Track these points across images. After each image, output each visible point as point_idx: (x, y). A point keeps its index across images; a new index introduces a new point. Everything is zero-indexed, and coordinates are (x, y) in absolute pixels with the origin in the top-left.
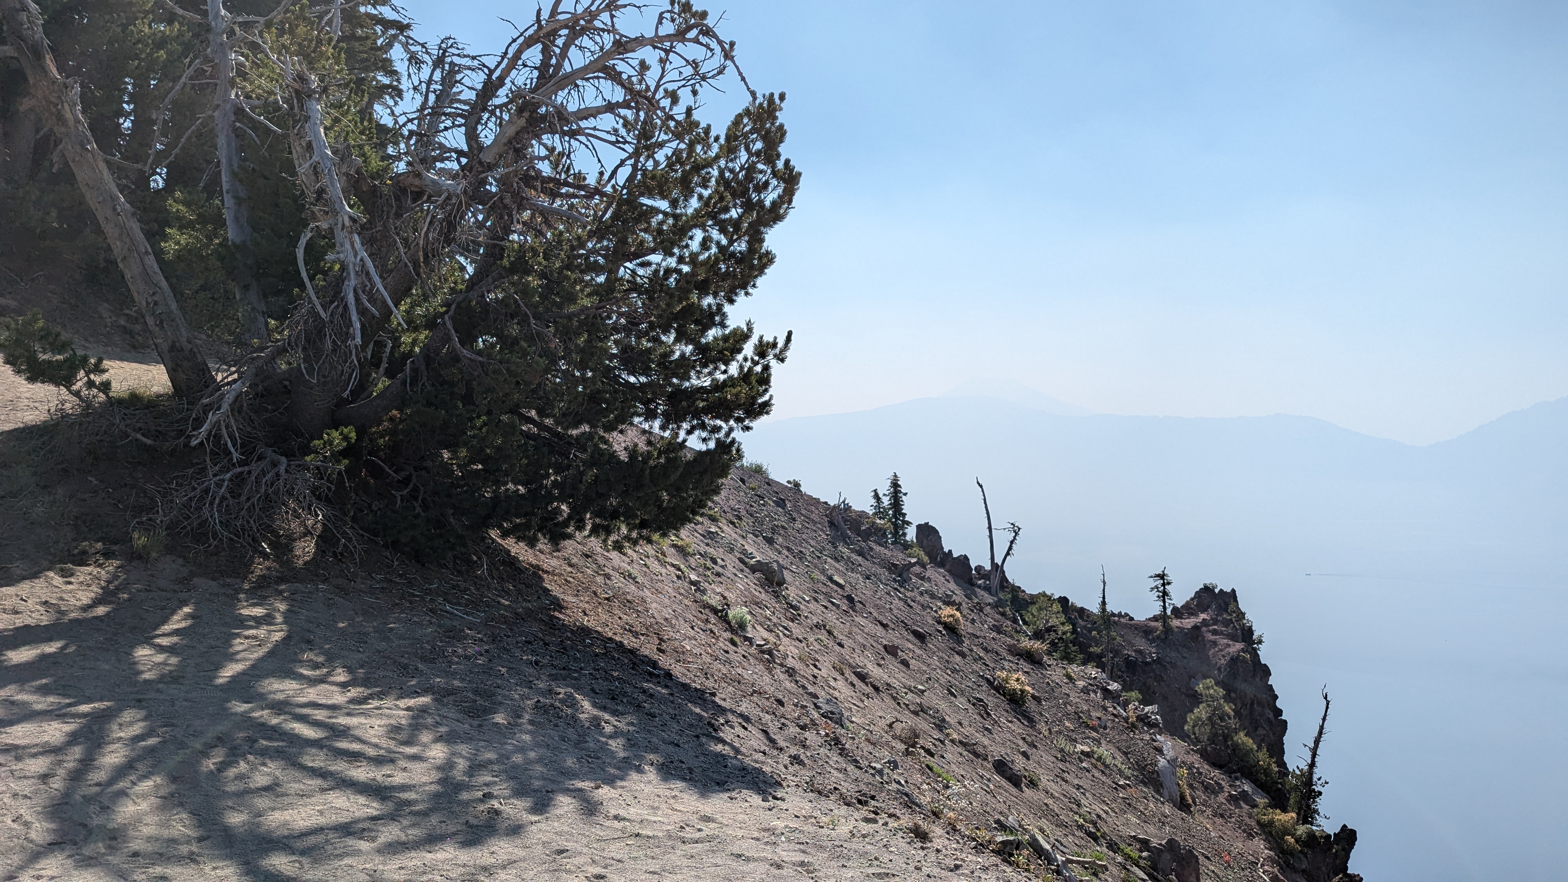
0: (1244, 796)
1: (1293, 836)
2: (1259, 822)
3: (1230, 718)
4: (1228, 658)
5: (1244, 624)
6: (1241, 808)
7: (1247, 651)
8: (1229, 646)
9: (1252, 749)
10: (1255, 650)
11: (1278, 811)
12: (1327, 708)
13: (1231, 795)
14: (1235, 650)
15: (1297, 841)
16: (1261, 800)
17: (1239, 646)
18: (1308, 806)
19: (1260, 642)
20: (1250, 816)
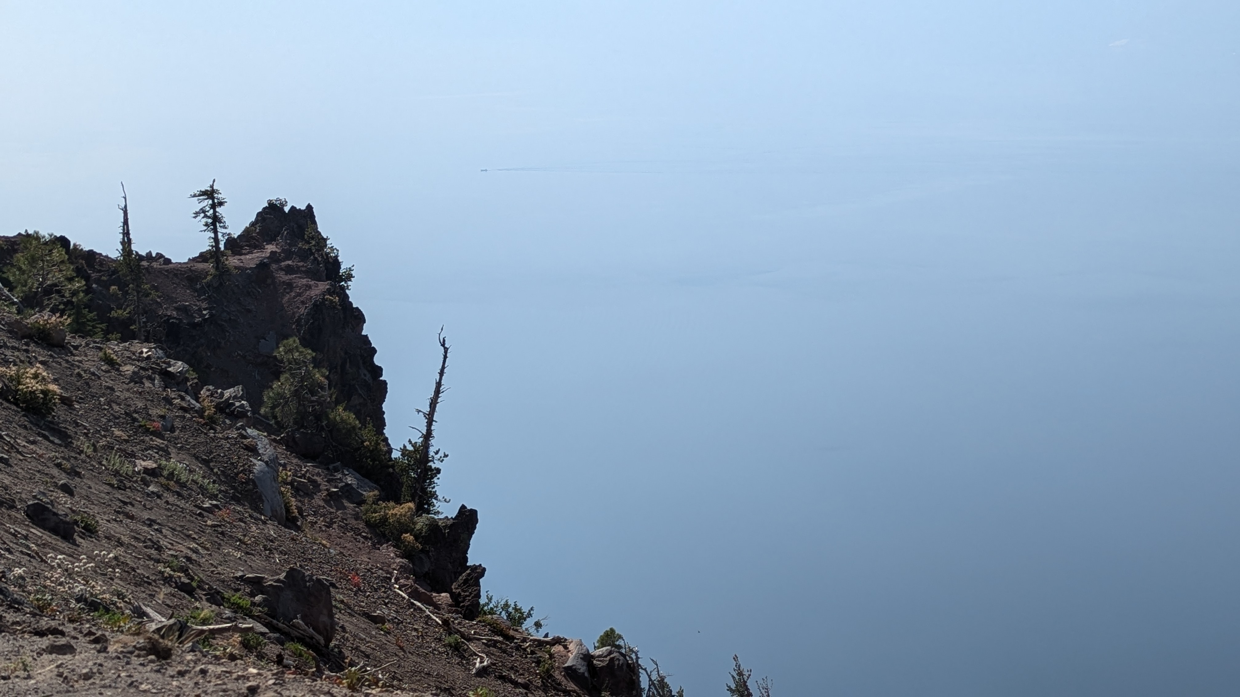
0: (348, 492)
1: (411, 531)
2: (368, 524)
3: (322, 388)
4: (309, 305)
5: (327, 254)
6: (345, 508)
7: (334, 292)
8: (309, 287)
9: (354, 428)
10: (343, 289)
11: (392, 504)
12: (445, 357)
13: (330, 494)
14: (317, 292)
15: (416, 537)
16: (370, 494)
17: (323, 286)
18: (424, 490)
19: (349, 277)
20: (357, 517)
